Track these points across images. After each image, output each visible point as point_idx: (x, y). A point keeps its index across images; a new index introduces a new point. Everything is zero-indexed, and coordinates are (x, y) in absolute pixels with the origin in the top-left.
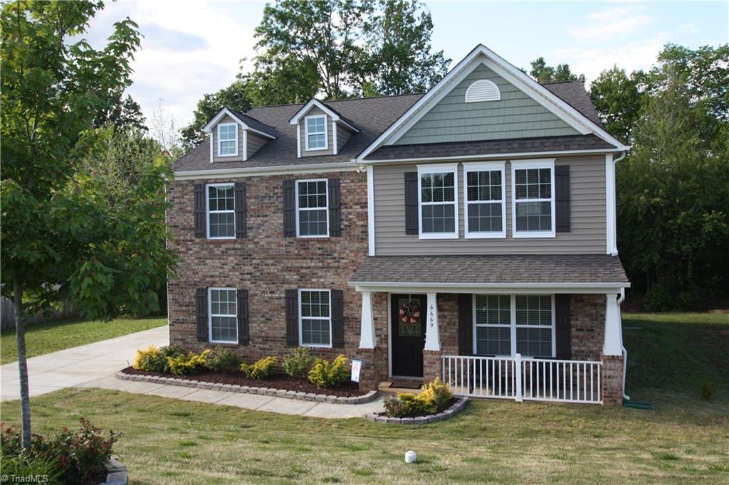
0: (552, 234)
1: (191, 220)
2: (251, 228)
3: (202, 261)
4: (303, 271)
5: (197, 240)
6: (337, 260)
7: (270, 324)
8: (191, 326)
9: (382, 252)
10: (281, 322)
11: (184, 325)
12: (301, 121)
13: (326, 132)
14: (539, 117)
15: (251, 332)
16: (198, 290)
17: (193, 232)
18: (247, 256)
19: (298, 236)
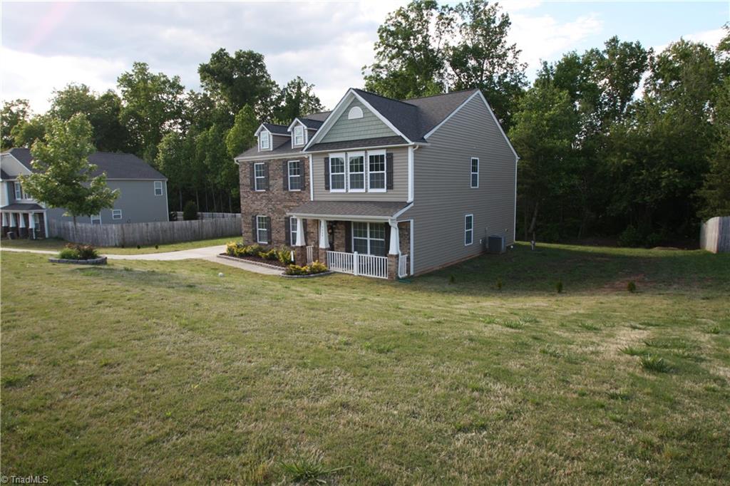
0: (384, 190)
1: (249, 181)
2: (271, 186)
3: (253, 202)
4: (291, 208)
5: (252, 192)
7: (279, 234)
9: (317, 199)
10: (283, 233)
12: (293, 129)
13: (303, 135)
14: (380, 126)
15: (273, 238)
16: (253, 216)
17: (250, 187)
18: (270, 200)
19: (290, 190)
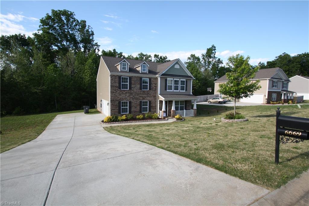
0: (185, 91)
1: (118, 85)
2: (133, 88)
3: (120, 95)
4: (143, 97)
5: (119, 90)
6: (150, 95)
7: (136, 108)
8: (117, 110)
10: (138, 108)
11: (115, 110)
12: (141, 65)
13: (146, 68)
15: (132, 111)
16: (119, 102)
17: (118, 88)
18: (131, 94)
19: (142, 89)
